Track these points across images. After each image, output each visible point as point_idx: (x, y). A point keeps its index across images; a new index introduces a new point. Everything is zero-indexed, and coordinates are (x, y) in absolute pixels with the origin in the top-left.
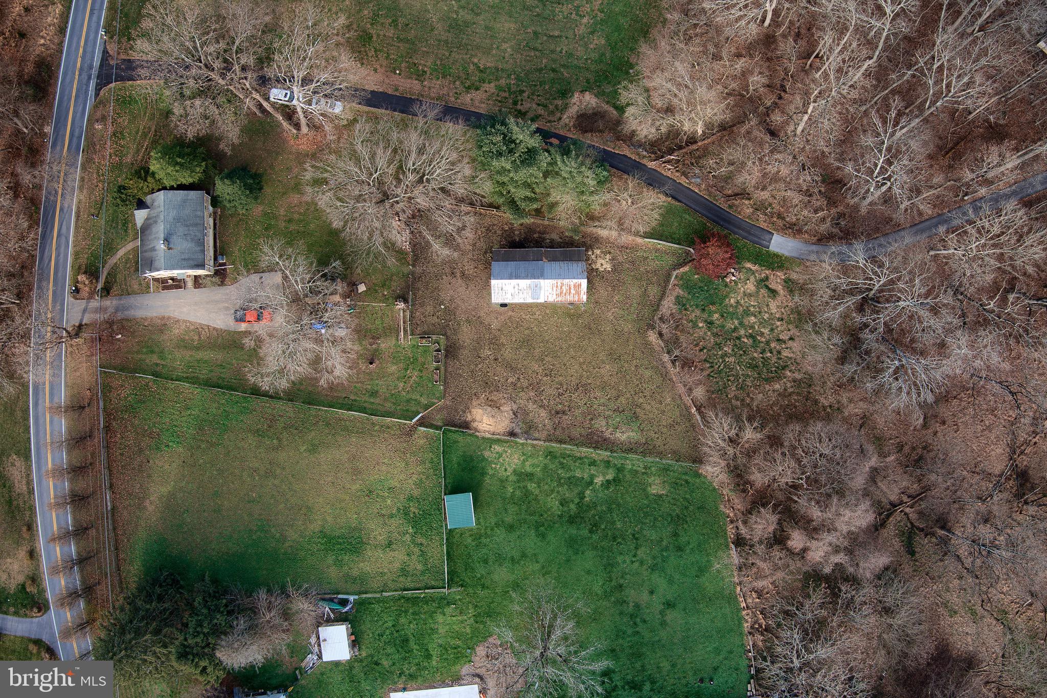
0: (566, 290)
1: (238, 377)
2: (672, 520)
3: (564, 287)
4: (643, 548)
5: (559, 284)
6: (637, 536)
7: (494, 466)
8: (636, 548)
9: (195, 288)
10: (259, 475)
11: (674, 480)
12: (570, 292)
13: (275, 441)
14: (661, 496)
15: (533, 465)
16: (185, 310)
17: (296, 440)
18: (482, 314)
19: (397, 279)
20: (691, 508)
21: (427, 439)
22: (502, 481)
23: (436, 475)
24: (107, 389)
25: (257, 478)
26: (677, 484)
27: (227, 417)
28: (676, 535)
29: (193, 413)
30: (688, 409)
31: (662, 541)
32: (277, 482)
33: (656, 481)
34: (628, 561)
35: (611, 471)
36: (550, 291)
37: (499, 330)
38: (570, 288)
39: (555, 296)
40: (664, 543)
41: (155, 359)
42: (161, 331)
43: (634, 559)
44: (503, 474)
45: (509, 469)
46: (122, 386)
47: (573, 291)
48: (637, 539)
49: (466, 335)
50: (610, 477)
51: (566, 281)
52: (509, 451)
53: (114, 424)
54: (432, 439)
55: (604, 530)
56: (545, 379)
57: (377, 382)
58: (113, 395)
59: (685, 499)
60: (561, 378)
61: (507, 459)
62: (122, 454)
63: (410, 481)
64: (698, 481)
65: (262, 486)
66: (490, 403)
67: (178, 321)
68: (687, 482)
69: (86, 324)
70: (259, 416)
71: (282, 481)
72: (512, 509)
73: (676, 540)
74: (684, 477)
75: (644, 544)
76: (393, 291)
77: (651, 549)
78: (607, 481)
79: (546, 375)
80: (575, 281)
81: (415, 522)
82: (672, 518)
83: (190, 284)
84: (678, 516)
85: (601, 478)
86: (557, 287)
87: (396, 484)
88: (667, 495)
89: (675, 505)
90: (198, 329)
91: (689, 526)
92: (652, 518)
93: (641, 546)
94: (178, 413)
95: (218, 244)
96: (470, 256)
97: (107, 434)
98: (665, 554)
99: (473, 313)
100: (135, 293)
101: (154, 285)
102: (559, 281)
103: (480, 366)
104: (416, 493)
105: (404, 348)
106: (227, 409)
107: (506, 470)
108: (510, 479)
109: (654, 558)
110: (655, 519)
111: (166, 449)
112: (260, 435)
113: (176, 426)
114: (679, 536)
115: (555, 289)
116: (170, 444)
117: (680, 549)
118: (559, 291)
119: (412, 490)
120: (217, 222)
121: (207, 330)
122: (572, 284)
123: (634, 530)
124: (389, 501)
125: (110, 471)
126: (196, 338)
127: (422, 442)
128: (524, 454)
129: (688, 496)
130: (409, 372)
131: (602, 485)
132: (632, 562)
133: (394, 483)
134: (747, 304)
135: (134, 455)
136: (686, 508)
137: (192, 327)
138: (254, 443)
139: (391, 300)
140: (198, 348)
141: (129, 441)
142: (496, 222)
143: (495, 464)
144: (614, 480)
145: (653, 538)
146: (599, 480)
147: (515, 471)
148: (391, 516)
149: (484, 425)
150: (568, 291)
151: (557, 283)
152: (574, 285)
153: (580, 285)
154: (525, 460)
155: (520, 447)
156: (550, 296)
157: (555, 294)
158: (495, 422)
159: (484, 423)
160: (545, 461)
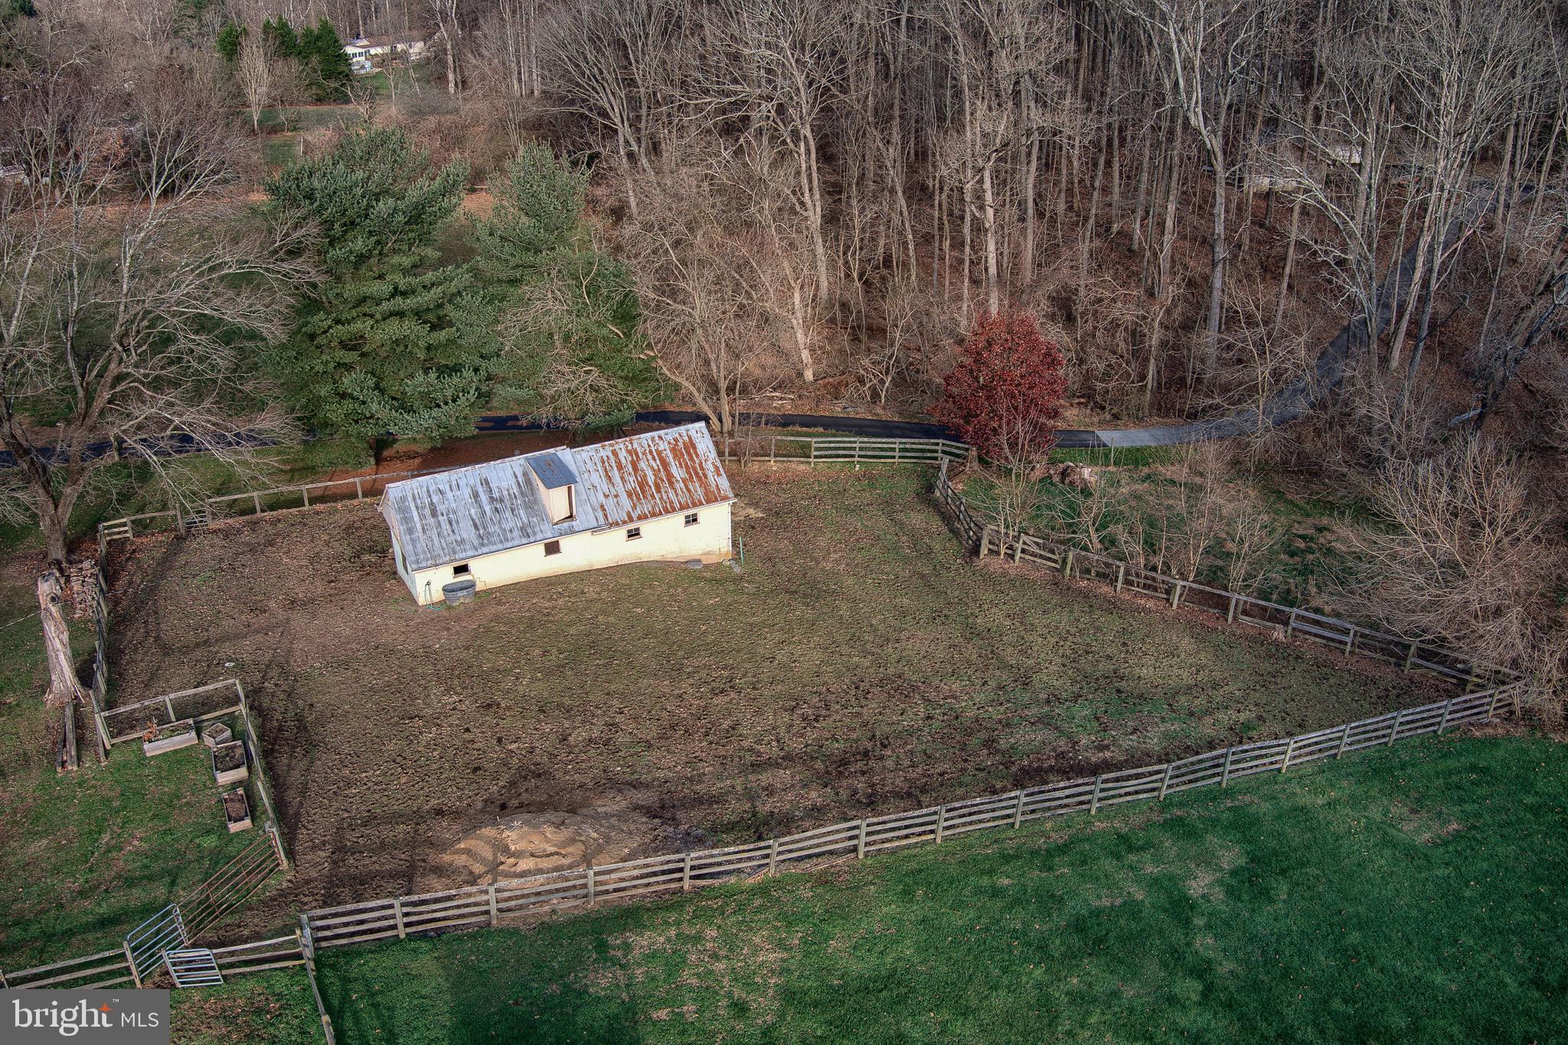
0: (656, 473)
3: (642, 465)
5: (623, 455)
12: (670, 476)
36: (604, 486)
38: (665, 464)
39: (626, 502)
45: (756, 1002)
47: (677, 472)
51: (642, 440)
61: (721, 967)
80: (670, 434)
86: (620, 467)
102: (620, 445)
107: (739, 1009)
115: (616, 475)
118: (632, 482)
122: (664, 446)
147: (788, 996)
149: (525, 864)
150: (663, 474)
151: (614, 453)
152: (673, 450)
153: (691, 446)
154: (815, 941)
155: (757, 902)
156: (610, 504)
157: (624, 497)
158: (572, 841)
159: (518, 855)
160: (916, 911)
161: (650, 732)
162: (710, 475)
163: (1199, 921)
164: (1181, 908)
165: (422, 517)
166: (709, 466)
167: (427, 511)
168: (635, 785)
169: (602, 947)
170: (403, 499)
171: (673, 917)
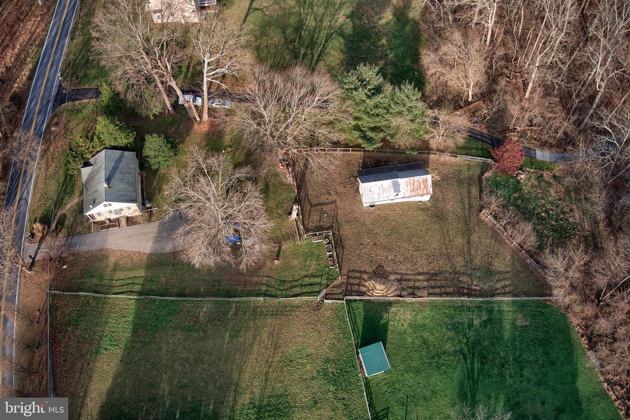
0: (417, 186)
1: (165, 287)
2: (540, 343)
3: (415, 184)
4: (526, 369)
5: (412, 181)
6: (518, 360)
7: (392, 323)
8: (521, 370)
9: (128, 226)
10: (189, 363)
11: (532, 313)
12: (420, 187)
13: (201, 333)
14: (526, 326)
15: (423, 318)
16: (119, 242)
17: (219, 329)
18: (357, 215)
19: (287, 202)
20: (551, 331)
21: (333, 310)
22: (401, 334)
23: (345, 338)
24: (53, 308)
25: (187, 366)
26: (534, 315)
27: (157, 319)
28: (547, 353)
29: (128, 319)
30: (524, 261)
31: (539, 360)
32: (205, 367)
33: (519, 316)
34: (518, 382)
35: (484, 313)
36: (406, 188)
37: (372, 224)
38: (420, 184)
39: (409, 192)
40: (540, 362)
41: (95, 281)
42: (101, 260)
43: (522, 379)
44: (400, 328)
45: (405, 324)
46: (67, 305)
47: (422, 186)
48: (519, 362)
49: (347, 231)
50: (485, 318)
51: (416, 178)
52: (402, 310)
53: (59, 336)
54: (337, 309)
55: (492, 360)
56: (416, 253)
57: (283, 274)
58: (59, 313)
59: (544, 325)
60: (427, 252)
61: (402, 317)
62: (65, 361)
63: (324, 347)
64: (548, 310)
65: (192, 373)
66: (378, 276)
67: (114, 251)
68: (541, 312)
69: (38, 261)
70: (185, 315)
71: (211, 365)
72: (415, 356)
73: (548, 358)
74: (538, 309)
75: (526, 365)
76: (286, 210)
77: (532, 368)
78: (483, 321)
79: (416, 251)
80: (423, 177)
81: (334, 381)
82: (539, 341)
83: (123, 223)
84: (543, 339)
85: (478, 321)
86: (410, 184)
87: (313, 351)
88: (530, 325)
89: (538, 331)
90: (130, 255)
91: (554, 345)
92: (525, 344)
93: (524, 367)
94: (114, 321)
95: (145, 195)
96: (339, 181)
97: (53, 345)
98: (543, 370)
99: (350, 216)
100: (79, 234)
101: (94, 227)
102: (412, 178)
103: (363, 251)
104: (331, 355)
105: (301, 247)
106: (157, 313)
107: (403, 325)
108: (408, 331)
109: (536, 375)
110: (528, 344)
111: (105, 352)
112: (187, 330)
113: (113, 332)
114: (549, 354)
115: (409, 185)
116: (108, 347)
117: (553, 364)
118: (412, 188)
119: (328, 353)
120: (144, 180)
121: (138, 255)
122: (421, 180)
123: (515, 356)
124: (308, 367)
125: (54, 376)
126: (129, 262)
127: (329, 313)
128: (414, 311)
129: (545, 323)
130: (308, 262)
131: (481, 325)
132: (521, 382)
133: (310, 351)
134: (536, 193)
135: (76, 360)
136: (547, 332)
137: (125, 255)
138: (183, 337)
139: (285, 216)
140: (131, 269)
141: (72, 348)
142: (352, 159)
143: (393, 321)
144: (488, 320)
145: (531, 359)
146: (476, 322)
147: (410, 324)
148: (313, 378)
149: (378, 291)
150: (419, 187)
151: (410, 180)
152: (423, 181)
153: (427, 180)
154: (416, 315)
155: (410, 305)
156: (406, 192)
157: (409, 191)
158: (386, 288)
159: (377, 289)
160: (432, 314)
161: (402, 259)
162: (429, 188)
163: (472, 329)
164: (470, 326)
165: (368, 192)
166: (429, 186)
167: (369, 191)
168: (397, 273)
169: (386, 309)
170: (365, 187)
171: (397, 305)
